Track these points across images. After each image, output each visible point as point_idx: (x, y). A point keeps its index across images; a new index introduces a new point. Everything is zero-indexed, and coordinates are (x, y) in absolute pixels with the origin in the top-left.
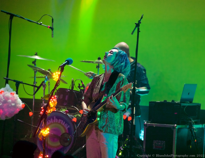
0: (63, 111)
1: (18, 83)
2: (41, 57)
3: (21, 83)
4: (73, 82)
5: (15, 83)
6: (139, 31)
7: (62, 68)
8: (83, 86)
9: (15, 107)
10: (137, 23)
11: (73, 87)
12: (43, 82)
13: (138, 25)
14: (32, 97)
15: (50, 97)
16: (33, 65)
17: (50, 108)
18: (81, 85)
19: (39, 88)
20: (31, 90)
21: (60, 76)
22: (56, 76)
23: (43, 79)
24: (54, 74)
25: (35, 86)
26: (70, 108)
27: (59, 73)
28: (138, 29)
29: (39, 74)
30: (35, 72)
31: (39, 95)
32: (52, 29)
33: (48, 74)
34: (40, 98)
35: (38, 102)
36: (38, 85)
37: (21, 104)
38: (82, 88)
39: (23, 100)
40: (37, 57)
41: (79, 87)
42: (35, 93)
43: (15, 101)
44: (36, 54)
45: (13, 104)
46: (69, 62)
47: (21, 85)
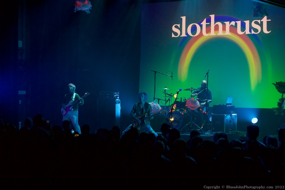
0: (178, 110)
1: (159, 100)
2: (167, 88)
3: (160, 99)
4: (181, 98)
5: (158, 100)
6: (208, 76)
7: (178, 93)
8: (186, 100)
9: (158, 109)
10: (207, 72)
11: (181, 100)
12: (169, 99)
13: (207, 74)
14: (165, 105)
15: (173, 105)
16: (165, 92)
17: (174, 109)
18: (185, 99)
19: (167, 101)
20: (164, 102)
21: (177, 96)
22: (175, 96)
23: (169, 98)
24: (175, 95)
25: (166, 101)
26: (180, 109)
27: (177, 95)
28: (208, 75)
29: (167, 95)
30: (166, 95)
31: (167, 104)
32: (172, 76)
33: (171, 95)
34: (168, 105)
35: (167, 107)
36: (167, 100)
37: (160, 108)
38: (185, 101)
39: (161, 106)
40: (166, 89)
41: (184, 100)
42: (166, 103)
43: (158, 107)
44: (166, 88)
45: (157, 108)
46: (180, 90)
47: (160, 100)
